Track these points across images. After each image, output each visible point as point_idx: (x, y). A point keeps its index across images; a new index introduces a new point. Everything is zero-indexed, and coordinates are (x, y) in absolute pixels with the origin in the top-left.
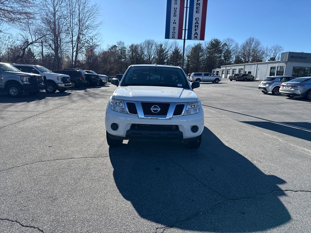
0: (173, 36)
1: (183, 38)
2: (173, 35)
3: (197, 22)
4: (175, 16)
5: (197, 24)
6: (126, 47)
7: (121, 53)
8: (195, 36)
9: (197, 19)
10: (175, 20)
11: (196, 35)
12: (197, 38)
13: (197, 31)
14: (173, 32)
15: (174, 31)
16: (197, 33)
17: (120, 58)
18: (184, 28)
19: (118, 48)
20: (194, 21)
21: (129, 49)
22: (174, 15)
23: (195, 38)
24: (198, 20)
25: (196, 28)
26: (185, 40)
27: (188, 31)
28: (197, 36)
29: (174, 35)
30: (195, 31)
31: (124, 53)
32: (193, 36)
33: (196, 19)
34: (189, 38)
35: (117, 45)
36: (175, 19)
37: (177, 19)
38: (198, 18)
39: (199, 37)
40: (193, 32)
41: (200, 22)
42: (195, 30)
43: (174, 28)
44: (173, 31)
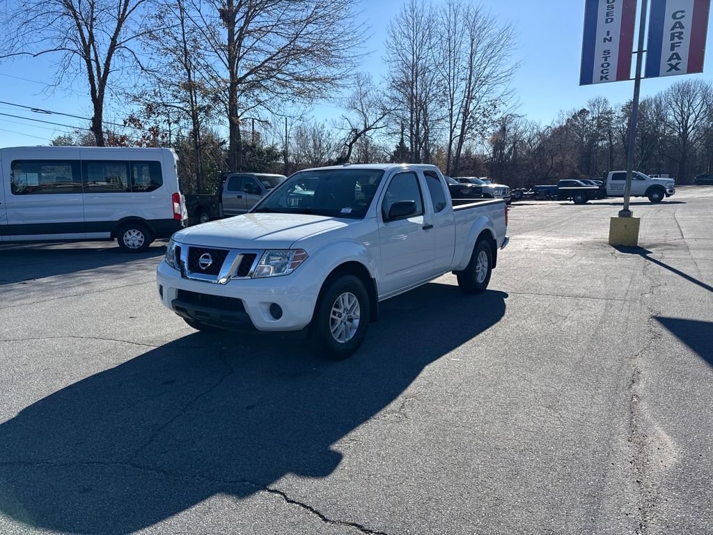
0: (604, 75)
1: (633, 75)
2: (602, 72)
3: (680, 23)
4: (609, 20)
5: (679, 30)
6: (613, 109)
7: (599, 126)
8: (671, 65)
9: (679, 15)
10: (608, 33)
11: (674, 62)
12: (677, 69)
13: (677, 50)
14: (602, 66)
15: (606, 60)
16: (677, 54)
17: (594, 138)
18: (635, 48)
19: (590, 115)
20: (669, 22)
21: (621, 114)
22: (607, 20)
23: (670, 70)
24: (683, 17)
25: (676, 40)
26: (638, 79)
27: (648, 55)
28: (678, 64)
29: (605, 71)
30: (672, 49)
31: (608, 124)
32: (664, 65)
33: (674, 16)
34: (653, 72)
35: (587, 109)
36: (609, 28)
37: (616, 28)
38: (683, 12)
39: (684, 64)
40: (666, 53)
41: (687, 22)
42: (673, 47)
43: (607, 52)
44: (603, 61)
